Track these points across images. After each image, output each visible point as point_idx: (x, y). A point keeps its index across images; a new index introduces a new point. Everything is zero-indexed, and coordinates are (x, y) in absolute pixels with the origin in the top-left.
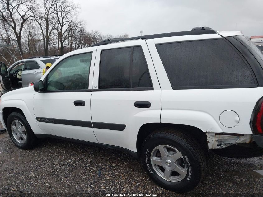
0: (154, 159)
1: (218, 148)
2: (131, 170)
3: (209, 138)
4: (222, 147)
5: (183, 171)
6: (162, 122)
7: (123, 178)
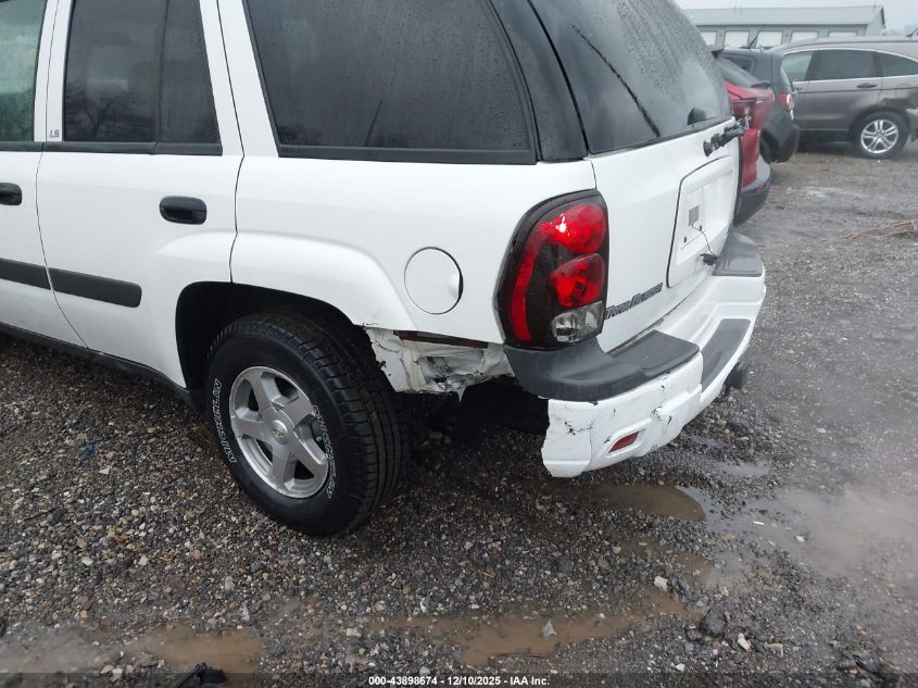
0: (241, 413)
1: (437, 388)
2: (199, 450)
3: (379, 349)
4: (448, 386)
5: (319, 463)
6: (235, 281)
7: (158, 474)
